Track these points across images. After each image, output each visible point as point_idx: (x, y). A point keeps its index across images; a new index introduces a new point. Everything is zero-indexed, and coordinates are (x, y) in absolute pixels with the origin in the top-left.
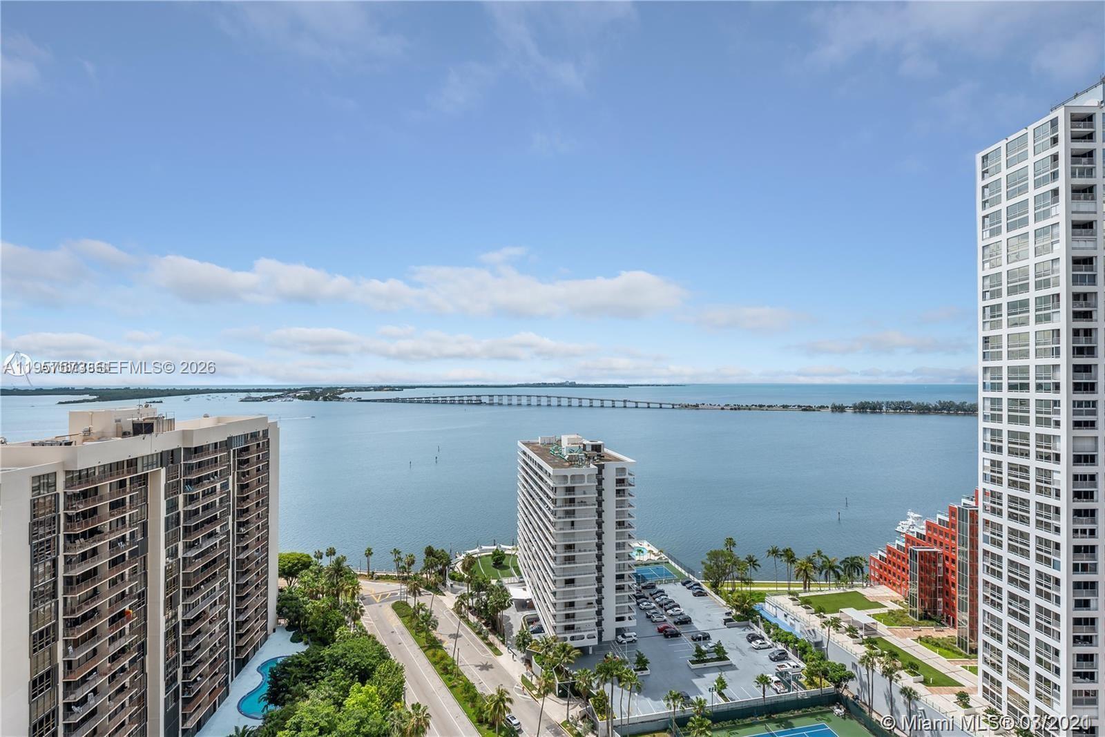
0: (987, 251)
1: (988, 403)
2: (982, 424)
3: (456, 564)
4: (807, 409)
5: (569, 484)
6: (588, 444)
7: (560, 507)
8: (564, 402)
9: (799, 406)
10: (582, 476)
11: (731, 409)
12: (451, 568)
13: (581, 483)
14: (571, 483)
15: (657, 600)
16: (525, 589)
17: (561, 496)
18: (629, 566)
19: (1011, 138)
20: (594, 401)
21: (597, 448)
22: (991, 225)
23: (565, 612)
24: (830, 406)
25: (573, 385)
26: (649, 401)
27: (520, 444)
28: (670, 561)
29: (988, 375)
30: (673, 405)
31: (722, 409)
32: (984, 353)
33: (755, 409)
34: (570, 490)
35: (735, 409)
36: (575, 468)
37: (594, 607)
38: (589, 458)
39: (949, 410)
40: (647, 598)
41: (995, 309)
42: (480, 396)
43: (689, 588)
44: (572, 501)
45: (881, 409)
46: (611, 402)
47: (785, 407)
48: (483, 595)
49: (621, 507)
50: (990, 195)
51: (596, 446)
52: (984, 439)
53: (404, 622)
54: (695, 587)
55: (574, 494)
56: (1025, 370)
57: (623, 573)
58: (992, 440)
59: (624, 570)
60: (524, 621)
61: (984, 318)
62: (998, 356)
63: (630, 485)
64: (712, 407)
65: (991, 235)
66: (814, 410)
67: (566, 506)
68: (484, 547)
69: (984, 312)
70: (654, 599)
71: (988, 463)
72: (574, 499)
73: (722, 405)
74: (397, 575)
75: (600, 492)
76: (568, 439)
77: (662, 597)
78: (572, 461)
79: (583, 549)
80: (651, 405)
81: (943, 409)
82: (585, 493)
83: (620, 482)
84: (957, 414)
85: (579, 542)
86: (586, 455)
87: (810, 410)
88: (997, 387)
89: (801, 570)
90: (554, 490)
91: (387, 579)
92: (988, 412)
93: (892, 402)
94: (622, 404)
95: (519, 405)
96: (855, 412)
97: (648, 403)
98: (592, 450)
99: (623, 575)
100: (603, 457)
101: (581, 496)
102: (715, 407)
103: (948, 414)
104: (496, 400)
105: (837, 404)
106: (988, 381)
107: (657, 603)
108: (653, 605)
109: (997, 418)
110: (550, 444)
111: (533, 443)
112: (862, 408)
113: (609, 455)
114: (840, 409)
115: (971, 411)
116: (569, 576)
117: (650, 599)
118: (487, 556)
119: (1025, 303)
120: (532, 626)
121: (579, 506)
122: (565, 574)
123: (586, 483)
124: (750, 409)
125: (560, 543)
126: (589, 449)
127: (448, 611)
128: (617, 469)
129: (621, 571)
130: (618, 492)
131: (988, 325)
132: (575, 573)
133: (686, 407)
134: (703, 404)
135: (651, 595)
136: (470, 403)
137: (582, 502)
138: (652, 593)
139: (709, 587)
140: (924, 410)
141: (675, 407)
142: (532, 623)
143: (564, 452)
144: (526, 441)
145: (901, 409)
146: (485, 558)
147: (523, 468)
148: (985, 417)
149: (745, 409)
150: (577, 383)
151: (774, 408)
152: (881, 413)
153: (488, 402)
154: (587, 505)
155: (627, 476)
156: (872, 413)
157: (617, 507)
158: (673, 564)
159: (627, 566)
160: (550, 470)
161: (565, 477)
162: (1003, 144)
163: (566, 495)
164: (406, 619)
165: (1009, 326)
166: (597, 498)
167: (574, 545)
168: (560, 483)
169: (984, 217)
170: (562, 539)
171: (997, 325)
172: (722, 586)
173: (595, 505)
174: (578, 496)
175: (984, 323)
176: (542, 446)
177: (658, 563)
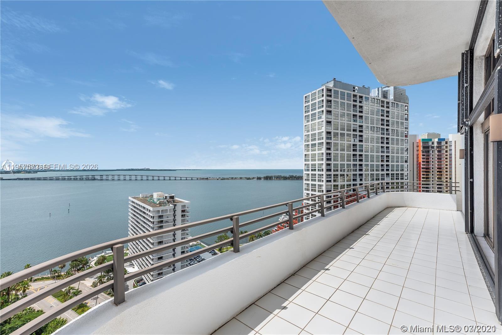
0: (306, 127)
1: (306, 175)
2: (304, 182)
3: (90, 263)
4: (249, 179)
5: (160, 214)
6: (168, 196)
7: (156, 225)
8: (145, 178)
9: (246, 178)
10: (167, 210)
11: (221, 179)
12: (88, 266)
13: (166, 213)
14: (161, 213)
15: (198, 260)
16: (134, 268)
17: (156, 220)
18: (187, 247)
19: (312, 92)
20: (155, 177)
21: (172, 197)
22: (307, 119)
23: (158, 272)
24: (256, 177)
25: (148, 170)
26: (186, 177)
27: (130, 198)
28: (201, 243)
29: (306, 166)
30: (197, 178)
31: (218, 179)
32: (305, 159)
33: (230, 179)
34: (160, 217)
35: (223, 179)
36: (162, 207)
37: (172, 267)
38: (169, 202)
39: (292, 178)
40: (193, 260)
41: (308, 145)
42: (94, 176)
43: (210, 253)
44: (162, 222)
45: (272, 178)
46: (163, 177)
47: (241, 178)
48: (111, 274)
49: (184, 222)
50: (307, 109)
51: (172, 196)
52: (305, 187)
53: (59, 300)
54: (212, 252)
55: (163, 219)
56: (315, 165)
57: (184, 250)
58: (307, 187)
59: (185, 249)
60: (135, 282)
61: (305, 148)
62: (308, 160)
63: (188, 212)
64: (213, 179)
65: (307, 122)
66: (251, 179)
67: (159, 224)
68: (107, 252)
69: (305, 146)
70: (196, 260)
71: (306, 194)
72: (163, 221)
73: (218, 178)
74: (50, 276)
75: (174, 216)
76: (157, 194)
77: (200, 258)
78: (161, 204)
79: (167, 243)
80: (188, 179)
81: (290, 178)
82: (168, 217)
83: (183, 211)
84: (294, 180)
85: (164, 240)
86: (167, 201)
87: (250, 179)
88: (308, 170)
89: (251, 238)
90: (153, 217)
91: (43, 279)
92: (306, 178)
93: (276, 176)
94: (174, 178)
95: (119, 180)
96: (264, 180)
97: (186, 178)
98: (170, 198)
99: (184, 251)
100: (175, 201)
101: (166, 219)
102: (215, 179)
103: (292, 179)
104: (104, 177)
105: (259, 177)
106: (306, 168)
107: (197, 261)
108: (196, 262)
109: (308, 180)
110: (146, 197)
111: (137, 198)
112: (267, 178)
113: (177, 200)
114: (259, 178)
115: (300, 178)
116: (160, 255)
117: (194, 260)
118: (109, 256)
119: (315, 144)
120: (139, 283)
121: (165, 223)
122: (158, 255)
123: (169, 213)
124: (228, 179)
125: (156, 241)
126: (168, 198)
127: (88, 287)
128: (182, 206)
129: (184, 249)
130: (182, 216)
131: (306, 150)
132: (163, 254)
133: (203, 179)
134: (210, 178)
135: (195, 258)
136: (88, 179)
137: (166, 221)
138: (195, 257)
139: (218, 251)
140: (285, 178)
141: (198, 179)
142: (139, 282)
143: (156, 200)
144: (134, 197)
145: (278, 178)
146: (108, 257)
147: (132, 209)
148: (305, 180)
149: (226, 179)
150: (150, 169)
151: (237, 179)
152: (272, 180)
153: (99, 179)
154: (169, 223)
155: (186, 209)
156: (269, 180)
157: (182, 222)
158: (203, 244)
159: (186, 247)
160: (151, 209)
161: (159, 211)
162: (310, 94)
163: (159, 219)
164: (60, 298)
165: (311, 151)
166: (173, 219)
167: (162, 241)
168: (156, 214)
169: (305, 116)
170: (157, 239)
171: (308, 151)
172: (223, 249)
173: (172, 222)
174: (164, 219)
175: (305, 150)
176: (142, 198)
177: (196, 245)
